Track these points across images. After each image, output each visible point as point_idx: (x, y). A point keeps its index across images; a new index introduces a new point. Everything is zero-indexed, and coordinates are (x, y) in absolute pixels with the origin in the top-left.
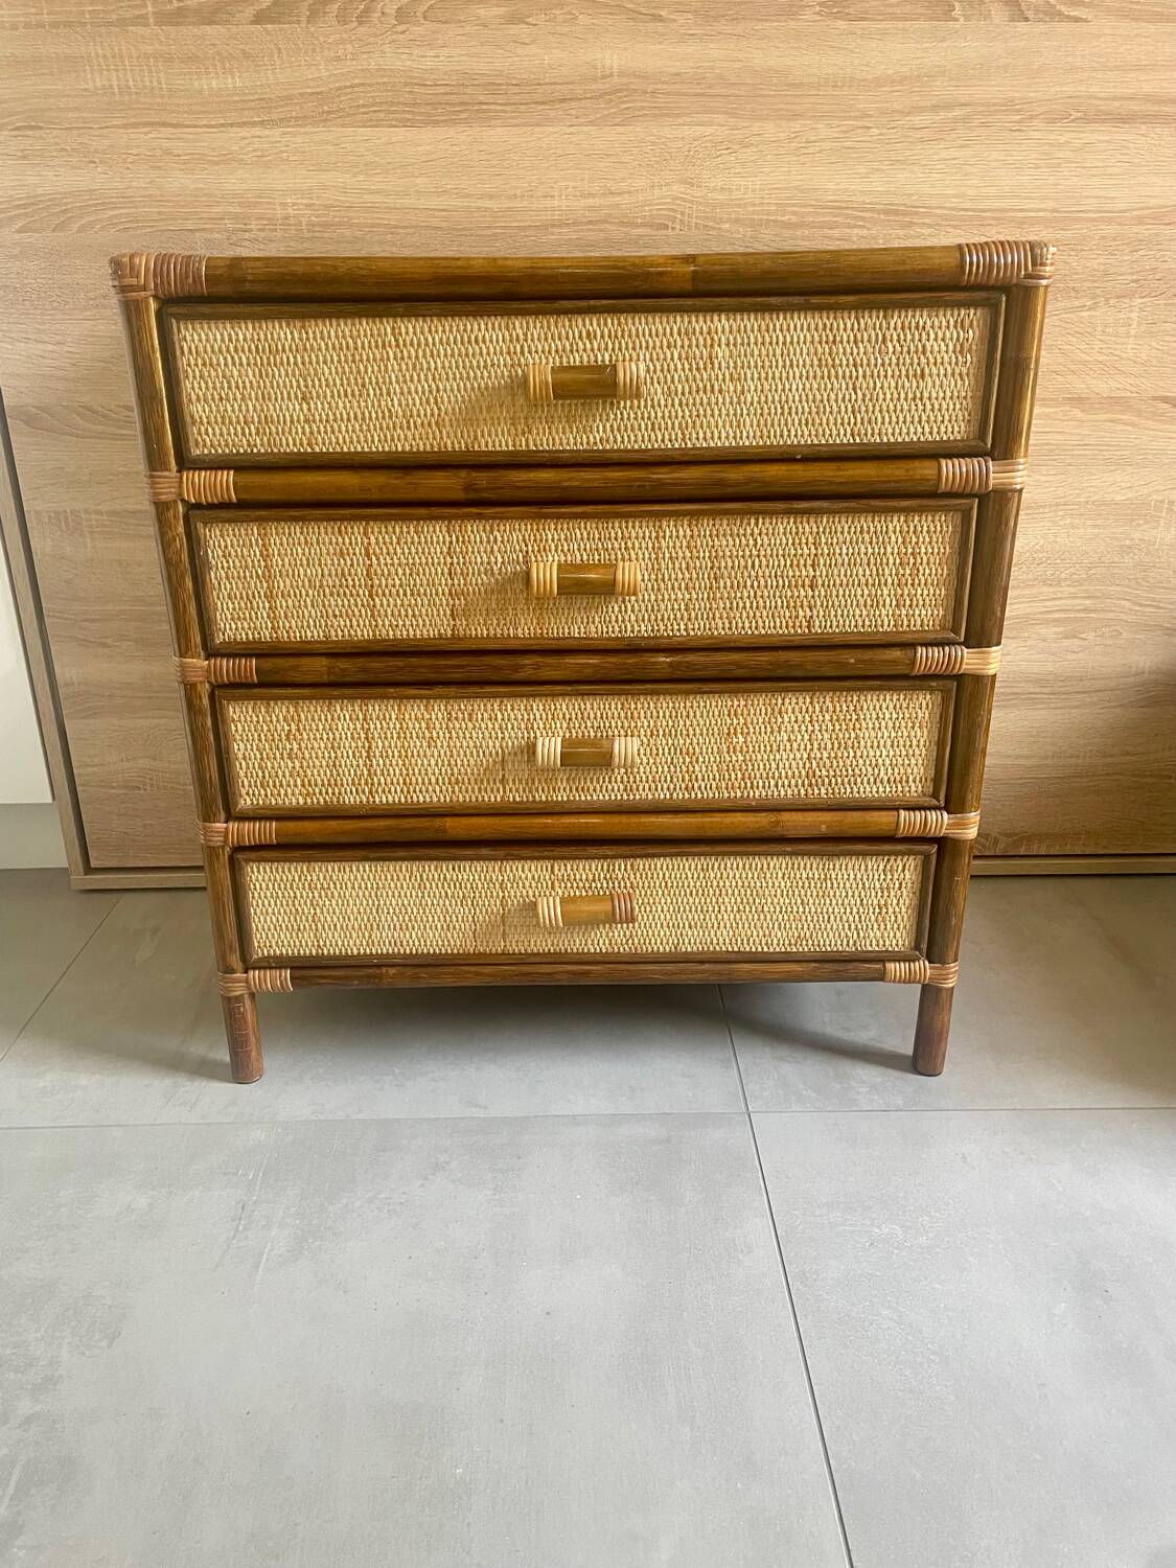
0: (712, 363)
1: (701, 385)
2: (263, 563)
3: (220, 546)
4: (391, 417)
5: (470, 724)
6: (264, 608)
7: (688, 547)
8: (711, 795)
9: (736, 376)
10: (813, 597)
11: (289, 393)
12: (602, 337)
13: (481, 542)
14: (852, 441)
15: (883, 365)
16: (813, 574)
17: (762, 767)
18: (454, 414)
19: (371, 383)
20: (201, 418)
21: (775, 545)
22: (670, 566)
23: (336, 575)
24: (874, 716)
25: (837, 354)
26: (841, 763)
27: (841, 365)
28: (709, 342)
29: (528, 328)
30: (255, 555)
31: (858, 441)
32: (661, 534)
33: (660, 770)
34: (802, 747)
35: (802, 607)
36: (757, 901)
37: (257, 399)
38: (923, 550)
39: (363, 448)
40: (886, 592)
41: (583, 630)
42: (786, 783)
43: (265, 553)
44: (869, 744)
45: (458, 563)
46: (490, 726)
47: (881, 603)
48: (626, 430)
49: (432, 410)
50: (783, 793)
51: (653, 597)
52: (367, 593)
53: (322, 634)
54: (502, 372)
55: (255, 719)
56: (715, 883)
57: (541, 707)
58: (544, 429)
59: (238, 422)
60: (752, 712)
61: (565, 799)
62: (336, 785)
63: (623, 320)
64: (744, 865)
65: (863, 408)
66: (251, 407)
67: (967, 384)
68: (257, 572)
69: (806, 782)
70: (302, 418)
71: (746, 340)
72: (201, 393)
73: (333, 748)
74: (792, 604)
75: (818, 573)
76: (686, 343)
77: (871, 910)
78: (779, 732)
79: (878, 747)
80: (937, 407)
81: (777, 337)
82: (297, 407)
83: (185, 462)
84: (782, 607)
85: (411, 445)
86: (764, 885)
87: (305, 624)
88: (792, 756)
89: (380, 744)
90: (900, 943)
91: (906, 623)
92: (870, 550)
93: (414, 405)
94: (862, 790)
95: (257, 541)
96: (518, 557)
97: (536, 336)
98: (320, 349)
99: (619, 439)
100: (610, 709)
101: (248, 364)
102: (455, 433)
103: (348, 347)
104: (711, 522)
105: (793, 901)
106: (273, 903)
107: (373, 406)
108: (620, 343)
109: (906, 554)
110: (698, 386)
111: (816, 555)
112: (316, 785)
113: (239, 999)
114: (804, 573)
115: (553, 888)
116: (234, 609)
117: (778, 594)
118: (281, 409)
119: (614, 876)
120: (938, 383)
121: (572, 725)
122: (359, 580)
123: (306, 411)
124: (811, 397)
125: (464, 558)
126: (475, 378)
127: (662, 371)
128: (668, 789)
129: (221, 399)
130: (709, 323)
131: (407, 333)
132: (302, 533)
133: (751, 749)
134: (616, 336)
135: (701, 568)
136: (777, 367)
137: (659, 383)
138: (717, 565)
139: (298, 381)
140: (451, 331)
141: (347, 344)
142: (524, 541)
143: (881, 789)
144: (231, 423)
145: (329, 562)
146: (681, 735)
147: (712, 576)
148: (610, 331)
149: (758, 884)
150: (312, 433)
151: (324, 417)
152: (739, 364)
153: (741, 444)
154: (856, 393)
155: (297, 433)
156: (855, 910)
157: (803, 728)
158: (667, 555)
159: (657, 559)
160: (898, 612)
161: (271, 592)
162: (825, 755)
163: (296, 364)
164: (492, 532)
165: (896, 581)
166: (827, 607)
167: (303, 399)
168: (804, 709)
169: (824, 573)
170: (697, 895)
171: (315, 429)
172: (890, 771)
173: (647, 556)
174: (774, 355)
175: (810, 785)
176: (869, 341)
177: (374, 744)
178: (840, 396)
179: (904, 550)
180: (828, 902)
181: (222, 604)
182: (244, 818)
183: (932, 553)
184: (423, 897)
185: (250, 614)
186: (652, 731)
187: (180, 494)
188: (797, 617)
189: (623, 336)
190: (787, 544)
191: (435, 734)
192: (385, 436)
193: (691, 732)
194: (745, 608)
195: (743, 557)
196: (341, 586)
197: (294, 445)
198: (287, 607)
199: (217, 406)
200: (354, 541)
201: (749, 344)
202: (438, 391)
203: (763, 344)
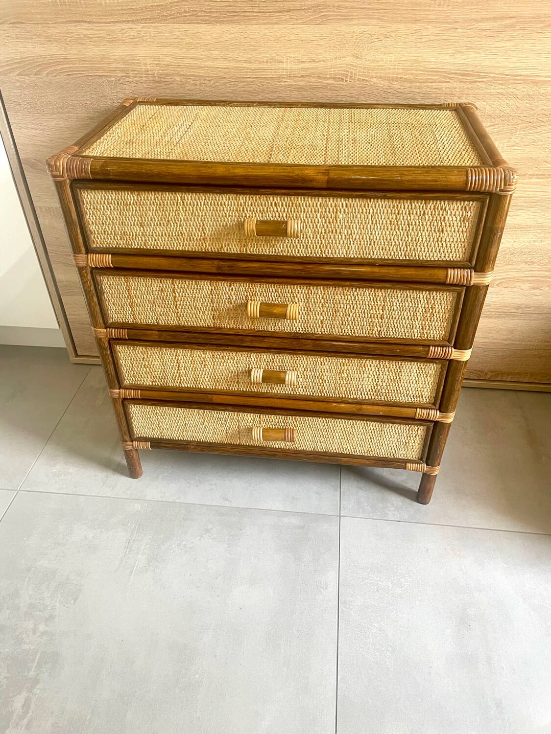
0: (336, 220)
1: (330, 230)
2: (127, 292)
3: (107, 284)
4: (182, 235)
5: (223, 361)
6: (129, 310)
7: (323, 298)
8: (331, 395)
9: (348, 227)
10: (382, 322)
11: (134, 223)
12: (282, 206)
13: (226, 290)
14: (404, 258)
15: (423, 225)
16: (382, 313)
17: (355, 386)
18: (211, 236)
19: (172, 220)
20: (94, 231)
21: (364, 300)
22: (314, 305)
23: (160, 299)
24: (408, 371)
25: (400, 219)
26: (392, 388)
27: (401, 224)
28: (335, 210)
29: (246, 200)
30: (124, 289)
31: (408, 258)
32: (310, 292)
33: (308, 384)
34: (374, 380)
35: (376, 326)
36: (350, 436)
37: (119, 224)
38: (437, 306)
39: (169, 248)
40: (417, 322)
41: (273, 328)
42: (366, 393)
43: (128, 288)
44: (405, 381)
45: (215, 298)
46: (232, 362)
47: (415, 327)
48: (294, 247)
49: (201, 233)
50: (364, 397)
51: (306, 317)
52: (174, 307)
53: (155, 322)
54: (234, 219)
55: (129, 352)
56: (332, 428)
57: (254, 356)
58: (254, 245)
59: (112, 234)
60: (351, 365)
61: (265, 391)
62: (165, 378)
63: (292, 199)
64: (345, 423)
65: (411, 244)
66: (117, 228)
67: (465, 235)
68: (125, 295)
69: (375, 394)
70: (141, 234)
71: (354, 211)
72: (93, 221)
73: (163, 365)
74: (371, 325)
75: (385, 313)
76: (324, 210)
77: (402, 443)
78: (364, 374)
79: (409, 383)
80: (449, 245)
81: (370, 210)
82: (138, 229)
83: (89, 250)
84: (367, 325)
85: (192, 248)
86: (354, 430)
87: (148, 317)
88: (369, 383)
89: (183, 365)
90: (414, 456)
91: (426, 336)
92: (411, 305)
93: (193, 231)
94: (401, 399)
95: (124, 283)
96: (243, 297)
97: (250, 204)
98: (147, 205)
99: (290, 251)
100: (286, 359)
101: (114, 209)
102: (212, 244)
103: (160, 205)
104: (334, 289)
105: (367, 437)
106: (141, 419)
107: (173, 230)
108: (291, 209)
109: (428, 307)
110: (329, 230)
111: (384, 305)
112: (156, 378)
113: (129, 451)
114: (378, 312)
115: (260, 423)
116: (116, 309)
117: (365, 320)
118: (131, 229)
119: (287, 421)
120: (450, 235)
121: (268, 364)
122: (171, 302)
123: (142, 231)
124: (385, 238)
125: (218, 296)
126: (221, 221)
127: (312, 222)
128: (312, 391)
129: (103, 224)
130: (335, 202)
131: (188, 199)
132: (144, 281)
133: (350, 379)
134: (289, 206)
135: (328, 307)
136: (369, 223)
137: (310, 227)
138: (336, 306)
139: (138, 218)
140: (209, 199)
141: (160, 203)
142: (245, 290)
143: (410, 399)
144: (108, 234)
145: (157, 294)
146: (318, 371)
147: (334, 310)
148: (286, 203)
149: (351, 430)
150: (145, 240)
151: (151, 234)
152: (350, 221)
153: (349, 257)
154: (408, 237)
155: (139, 240)
156: (394, 443)
157: (375, 373)
158: (313, 301)
159: (308, 302)
160: (422, 331)
161: (132, 304)
162: (384, 384)
163: (136, 210)
164: (230, 286)
165: (422, 319)
166: (388, 327)
167: (141, 225)
168: (375, 365)
169: (388, 313)
170: (324, 431)
171: (147, 239)
172: (414, 392)
173: (303, 300)
174: (368, 218)
175: (377, 395)
176: (416, 214)
177: (181, 365)
178: (400, 238)
179: (427, 306)
180: (382, 439)
181: (111, 307)
182: (126, 388)
183: (441, 308)
184: (204, 422)
185: (123, 312)
186: (305, 369)
187: (88, 264)
188: (374, 330)
189: (292, 206)
190: (370, 300)
191: (207, 363)
192: (180, 243)
193: (323, 370)
194: (349, 324)
195: (349, 304)
196: (163, 303)
197: (138, 245)
198: (139, 310)
199: (102, 227)
200: (167, 286)
201: (355, 212)
202: (204, 225)
203: (362, 212)
